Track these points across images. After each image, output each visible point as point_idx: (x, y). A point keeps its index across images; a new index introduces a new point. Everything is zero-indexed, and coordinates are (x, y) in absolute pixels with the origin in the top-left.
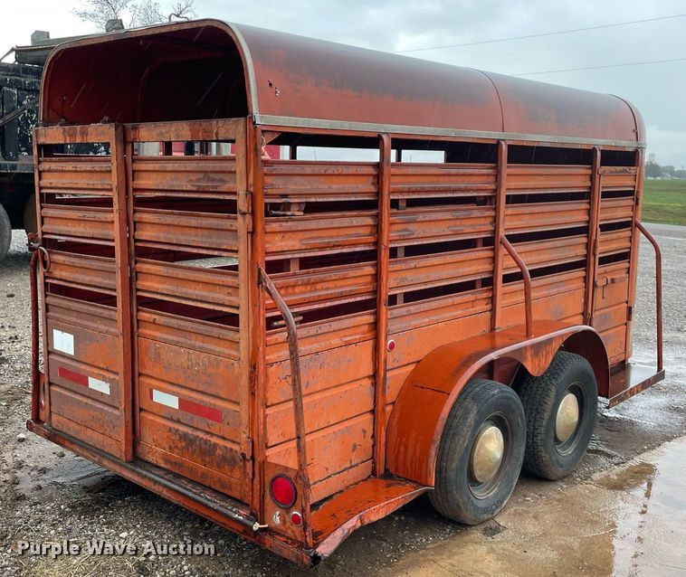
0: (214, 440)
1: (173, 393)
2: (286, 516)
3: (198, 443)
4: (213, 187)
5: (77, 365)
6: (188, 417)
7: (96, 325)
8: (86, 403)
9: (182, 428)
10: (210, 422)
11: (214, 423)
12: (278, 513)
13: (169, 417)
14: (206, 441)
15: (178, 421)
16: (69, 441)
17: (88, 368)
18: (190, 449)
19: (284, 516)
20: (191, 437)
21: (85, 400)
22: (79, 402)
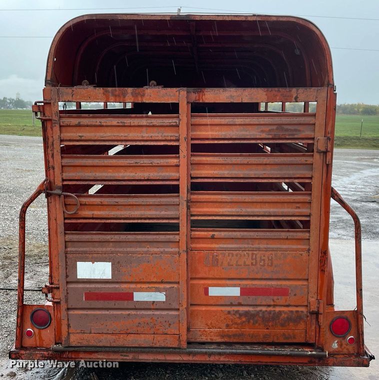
0: (278, 309)
1: (235, 286)
2: (343, 341)
3: (261, 315)
4: (289, 135)
5: (117, 286)
6: (251, 299)
7: (145, 249)
8: (129, 315)
9: (242, 309)
10: (275, 298)
11: (279, 297)
12: (336, 341)
13: (229, 303)
14: (270, 312)
15: (240, 305)
16: (85, 352)
17: (133, 286)
18: (251, 321)
19: (341, 342)
20: (253, 312)
21: (128, 312)
22: (116, 316)
